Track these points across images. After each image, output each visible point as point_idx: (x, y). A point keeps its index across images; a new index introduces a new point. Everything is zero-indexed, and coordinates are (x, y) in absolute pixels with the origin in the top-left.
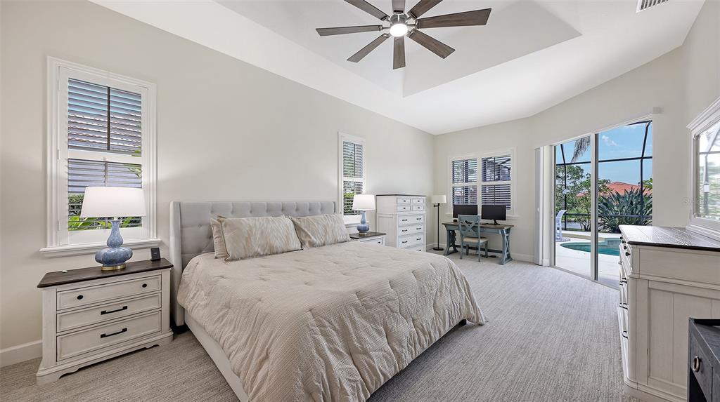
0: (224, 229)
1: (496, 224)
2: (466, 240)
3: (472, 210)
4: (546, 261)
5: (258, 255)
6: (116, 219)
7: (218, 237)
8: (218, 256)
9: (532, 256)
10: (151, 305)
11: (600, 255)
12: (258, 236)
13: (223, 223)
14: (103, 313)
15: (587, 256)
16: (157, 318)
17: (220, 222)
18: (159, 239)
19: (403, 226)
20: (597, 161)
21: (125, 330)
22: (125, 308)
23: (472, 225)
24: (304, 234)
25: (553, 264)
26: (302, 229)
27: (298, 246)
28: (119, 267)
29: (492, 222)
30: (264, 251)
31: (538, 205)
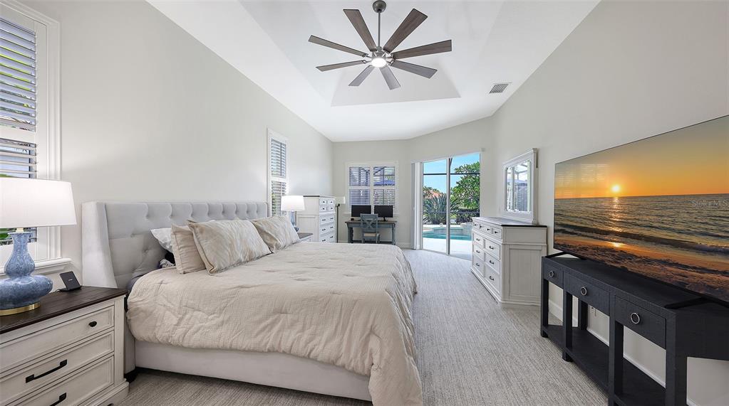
0: (200, 236)
1: (385, 220)
2: (366, 235)
3: (367, 209)
4: (418, 246)
5: (240, 263)
6: (20, 231)
7: (184, 247)
8: (186, 271)
9: (408, 243)
10: (100, 351)
11: (451, 240)
12: (239, 242)
13: (197, 229)
14: (29, 379)
15: (444, 241)
16: (107, 369)
17: (193, 227)
18: (65, 260)
19: (322, 226)
20: (450, 174)
21: (63, 397)
22: (63, 364)
23: (371, 223)
24: (268, 237)
25: (421, 248)
26: (265, 232)
27: (267, 250)
28: (32, 307)
29: (382, 219)
30: (245, 258)
31: (414, 206)
